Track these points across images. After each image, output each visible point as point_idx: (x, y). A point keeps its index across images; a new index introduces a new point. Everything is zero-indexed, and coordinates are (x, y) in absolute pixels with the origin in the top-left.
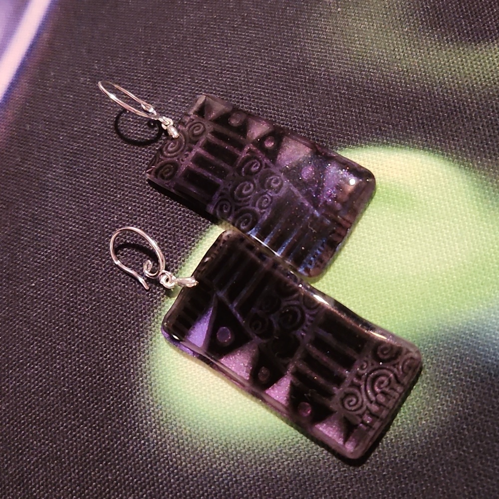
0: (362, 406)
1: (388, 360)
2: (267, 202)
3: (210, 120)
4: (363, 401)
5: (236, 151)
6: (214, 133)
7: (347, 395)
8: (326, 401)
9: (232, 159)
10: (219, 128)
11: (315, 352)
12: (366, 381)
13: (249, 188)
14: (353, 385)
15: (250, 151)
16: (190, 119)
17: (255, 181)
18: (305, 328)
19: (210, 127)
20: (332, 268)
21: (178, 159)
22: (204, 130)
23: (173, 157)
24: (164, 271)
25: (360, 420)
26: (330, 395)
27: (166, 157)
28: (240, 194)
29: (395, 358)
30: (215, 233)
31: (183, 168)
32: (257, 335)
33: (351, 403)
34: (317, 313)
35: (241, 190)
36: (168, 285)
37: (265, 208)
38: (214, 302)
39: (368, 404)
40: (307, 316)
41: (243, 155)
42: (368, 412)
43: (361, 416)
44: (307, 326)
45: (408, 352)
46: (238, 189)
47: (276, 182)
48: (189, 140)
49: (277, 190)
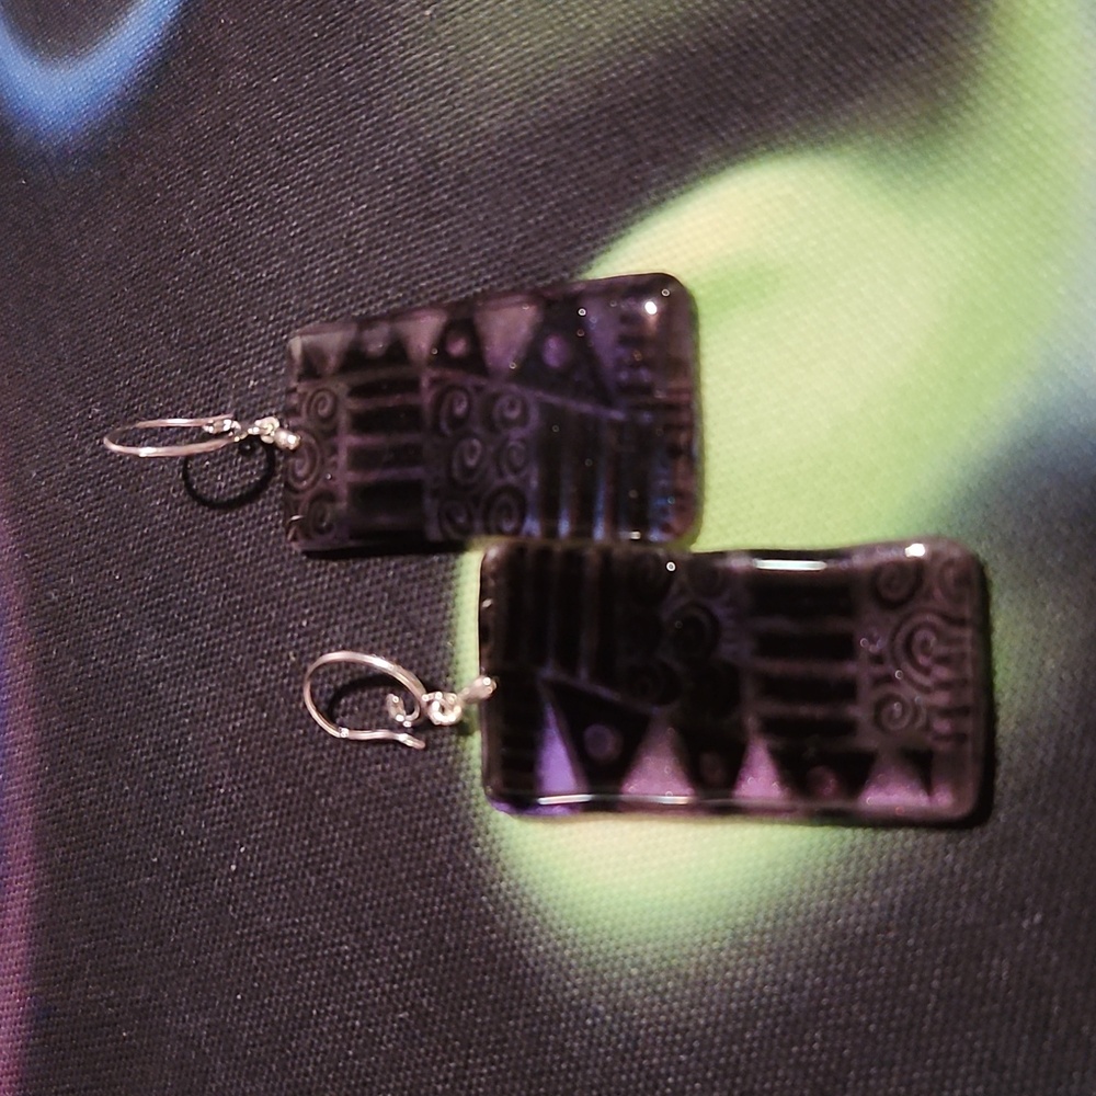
0: (916, 710)
1: (911, 595)
3: (334, 374)
4: (912, 700)
5: (411, 400)
6: (356, 392)
7: (880, 706)
8: (850, 740)
9: (412, 417)
10: (358, 378)
11: (777, 667)
12: (894, 657)
13: (473, 450)
14: (878, 682)
15: (434, 382)
16: (300, 395)
17: (478, 431)
18: (729, 635)
19: (341, 387)
20: (709, 494)
21: (325, 481)
22: (336, 400)
23: (314, 484)
24: (426, 698)
25: (931, 737)
26: (849, 727)
27: (303, 491)
28: (469, 472)
29: (920, 582)
30: (470, 568)
31: (344, 493)
32: (655, 703)
33: (896, 716)
34: (731, 596)
35: (463, 464)
36: (451, 718)
37: (524, 466)
38: (545, 694)
39: (927, 699)
40: (718, 612)
41: (427, 398)
42: (934, 714)
43: (927, 727)
44: (730, 629)
46: (455, 465)
47: (512, 406)
48: (321, 435)
49: (523, 420)
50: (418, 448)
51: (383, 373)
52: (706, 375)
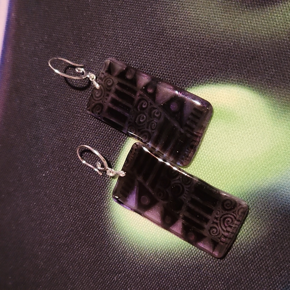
0: (219, 233)
1: (230, 210)
2: (154, 125)
3: (115, 76)
4: (220, 231)
5: (133, 96)
6: (119, 84)
7: (211, 228)
8: (202, 231)
9: (131, 100)
10: (120, 81)
11: (192, 206)
12: (220, 221)
13: (143, 118)
14: (214, 223)
15: (140, 95)
16: (104, 76)
17: (146, 113)
18: (185, 195)
19: (116, 81)
20: (195, 159)
21: (102, 101)
22: (113, 83)
23: (99, 100)
24: (108, 168)
25: (219, 240)
26: (203, 228)
27: (96, 100)
28: (140, 122)
29: (234, 208)
30: (131, 143)
31: (106, 108)
32: (162, 199)
33: (214, 232)
34: (190, 187)
35: (139, 120)
36: (111, 175)
37: (154, 129)
38: (136, 183)
39: (223, 233)
40: (185, 189)
41: (137, 98)
42: (223, 236)
44: (186, 193)
45: (240, 205)
46: (137, 119)
47: (157, 113)
48: (106, 89)
49: (159, 118)
50: (129, 109)
51: (128, 85)
52: (208, 132)
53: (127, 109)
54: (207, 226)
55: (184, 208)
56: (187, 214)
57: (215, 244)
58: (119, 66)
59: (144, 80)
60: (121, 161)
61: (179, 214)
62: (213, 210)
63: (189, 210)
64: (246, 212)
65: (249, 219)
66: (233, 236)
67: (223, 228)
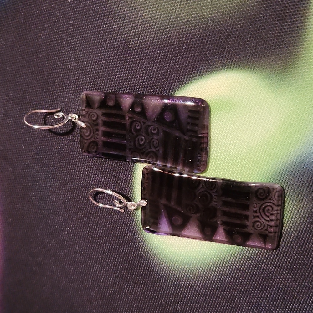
0: (264, 225)
1: (266, 198)
2: (156, 143)
3: (97, 108)
4: (264, 223)
5: (122, 121)
6: (104, 114)
7: (254, 223)
8: (246, 230)
9: (123, 126)
10: (104, 111)
11: (227, 209)
12: (260, 213)
13: (142, 140)
14: (254, 217)
15: (130, 118)
16: (86, 112)
17: (143, 134)
18: (215, 200)
19: (100, 112)
20: (211, 161)
21: (94, 138)
22: (98, 115)
23: (91, 138)
24: (127, 203)
25: (267, 232)
26: (245, 226)
27: (87, 140)
28: (141, 145)
29: (269, 195)
30: (139, 169)
31: (100, 143)
32: (193, 214)
33: (259, 226)
34: (217, 191)
35: (139, 143)
36: (133, 208)
37: (158, 147)
38: (162, 207)
39: (268, 223)
40: (213, 194)
41: (127, 122)
42: (269, 227)
43: (267, 230)
44: (215, 199)
45: (274, 189)
46: (136, 143)
47: (154, 130)
48: (93, 125)
49: (158, 134)
50: (124, 135)
51: (113, 112)
52: (213, 128)
53: (123, 136)
54: (249, 223)
55: (219, 214)
56: (225, 219)
57: (264, 237)
58: (97, 96)
59: (127, 101)
60: (138, 190)
61: (216, 222)
62: (249, 205)
63: (225, 213)
64: (282, 194)
65: (288, 199)
66: (280, 223)
67: (266, 218)
